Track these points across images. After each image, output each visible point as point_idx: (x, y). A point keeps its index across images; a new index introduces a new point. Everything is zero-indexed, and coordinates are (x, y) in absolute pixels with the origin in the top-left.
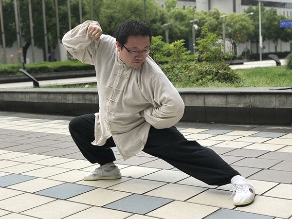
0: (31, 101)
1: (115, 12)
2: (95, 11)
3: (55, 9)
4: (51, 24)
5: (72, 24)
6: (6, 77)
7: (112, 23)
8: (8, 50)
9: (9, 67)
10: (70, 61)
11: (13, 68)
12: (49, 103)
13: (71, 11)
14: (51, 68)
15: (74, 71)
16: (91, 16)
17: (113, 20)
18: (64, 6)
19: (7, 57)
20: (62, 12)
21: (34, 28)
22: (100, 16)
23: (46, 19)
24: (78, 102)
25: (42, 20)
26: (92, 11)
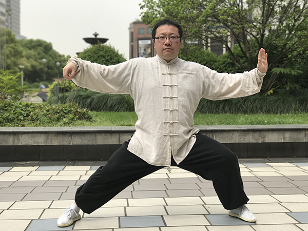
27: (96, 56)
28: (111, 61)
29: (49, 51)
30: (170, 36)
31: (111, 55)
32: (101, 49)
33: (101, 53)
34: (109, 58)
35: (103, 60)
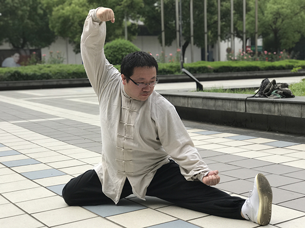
0: (194, 107)
1: (283, 8)
2: (260, 7)
3: (218, 6)
4: (212, 21)
5: (234, 21)
6: (164, 77)
7: (278, 20)
8: (167, 49)
9: (167, 67)
10: (231, 61)
11: (171, 67)
12: (216, 110)
13: (234, 7)
14: (210, 69)
15: (235, 71)
16: (255, 13)
17: (280, 17)
18: (227, 2)
19: (166, 55)
20: (224, 8)
21: (194, 26)
22: (266, 12)
23: (207, 16)
24: (253, 112)
25: (203, 17)
26: (257, 7)
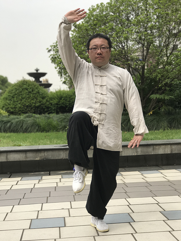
27: (21, 89)
28: (33, 93)
29: (5, 83)
30: (101, 47)
31: (33, 88)
32: (25, 83)
33: (25, 86)
34: (31, 90)
35: (26, 92)
